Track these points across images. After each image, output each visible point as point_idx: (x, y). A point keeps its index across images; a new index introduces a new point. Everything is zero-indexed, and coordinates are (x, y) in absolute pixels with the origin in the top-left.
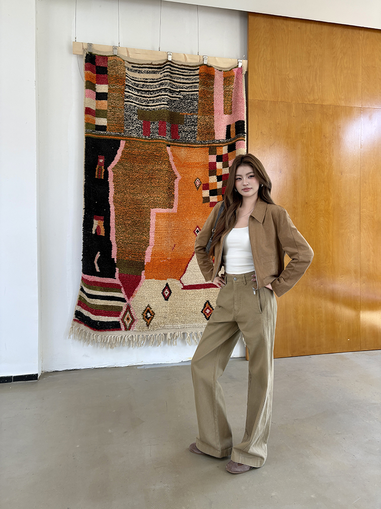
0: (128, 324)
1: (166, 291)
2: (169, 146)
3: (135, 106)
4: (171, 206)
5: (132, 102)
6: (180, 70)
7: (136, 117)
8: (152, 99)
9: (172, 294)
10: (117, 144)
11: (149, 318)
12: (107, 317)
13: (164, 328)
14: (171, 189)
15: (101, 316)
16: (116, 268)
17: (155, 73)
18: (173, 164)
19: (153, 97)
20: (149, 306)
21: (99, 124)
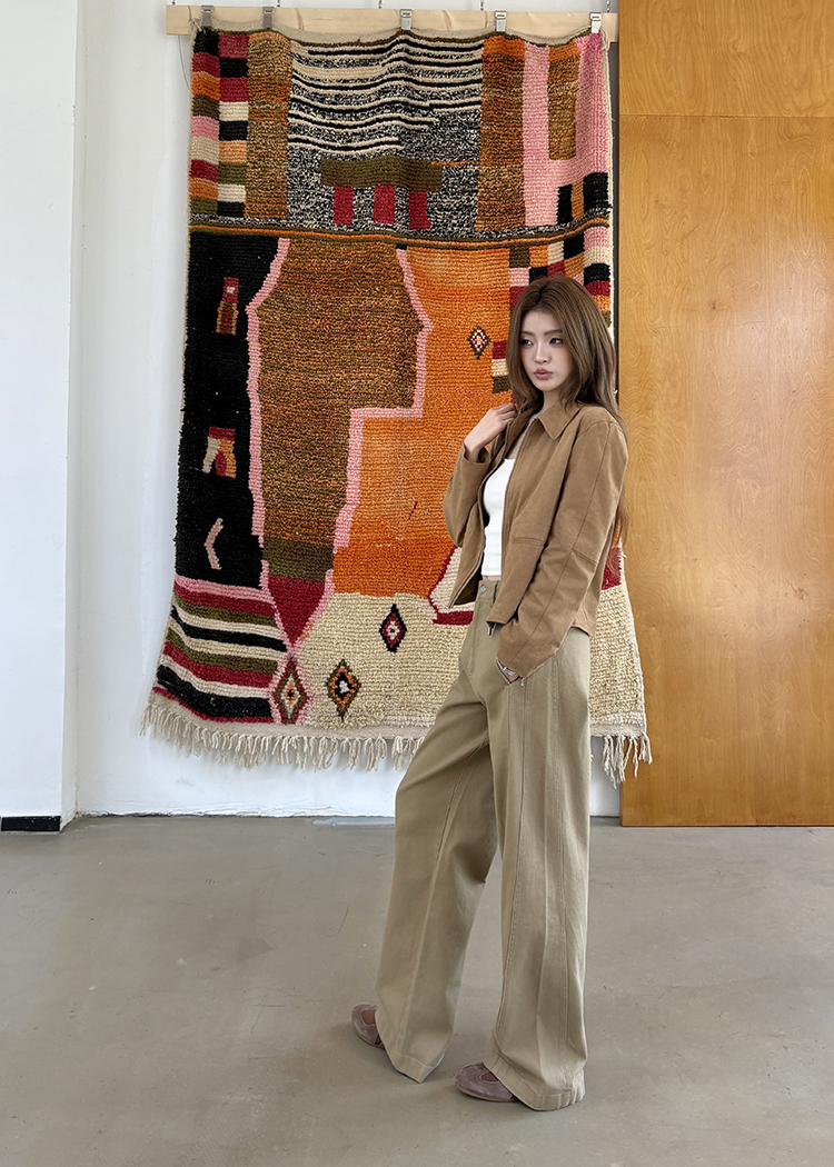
0: (290, 706)
1: (393, 625)
2: (403, 247)
3: (314, 151)
4: (407, 402)
5: (307, 142)
6: (433, 52)
7: (316, 178)
8: (358, 130)
9: (408, 636)
10: (268, 247)
11: (345, 694)
12: (236, 686)
13: (384, 723)
14: (407, 356)
15: (219, 684)
16: (263, 561)
17: (367, 65)
18: (412, 291)
19: (361, 126)
20: (345, 664)
21: (227, 200)
